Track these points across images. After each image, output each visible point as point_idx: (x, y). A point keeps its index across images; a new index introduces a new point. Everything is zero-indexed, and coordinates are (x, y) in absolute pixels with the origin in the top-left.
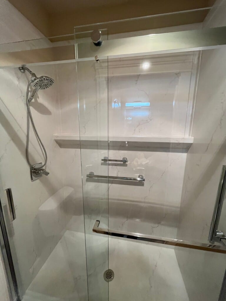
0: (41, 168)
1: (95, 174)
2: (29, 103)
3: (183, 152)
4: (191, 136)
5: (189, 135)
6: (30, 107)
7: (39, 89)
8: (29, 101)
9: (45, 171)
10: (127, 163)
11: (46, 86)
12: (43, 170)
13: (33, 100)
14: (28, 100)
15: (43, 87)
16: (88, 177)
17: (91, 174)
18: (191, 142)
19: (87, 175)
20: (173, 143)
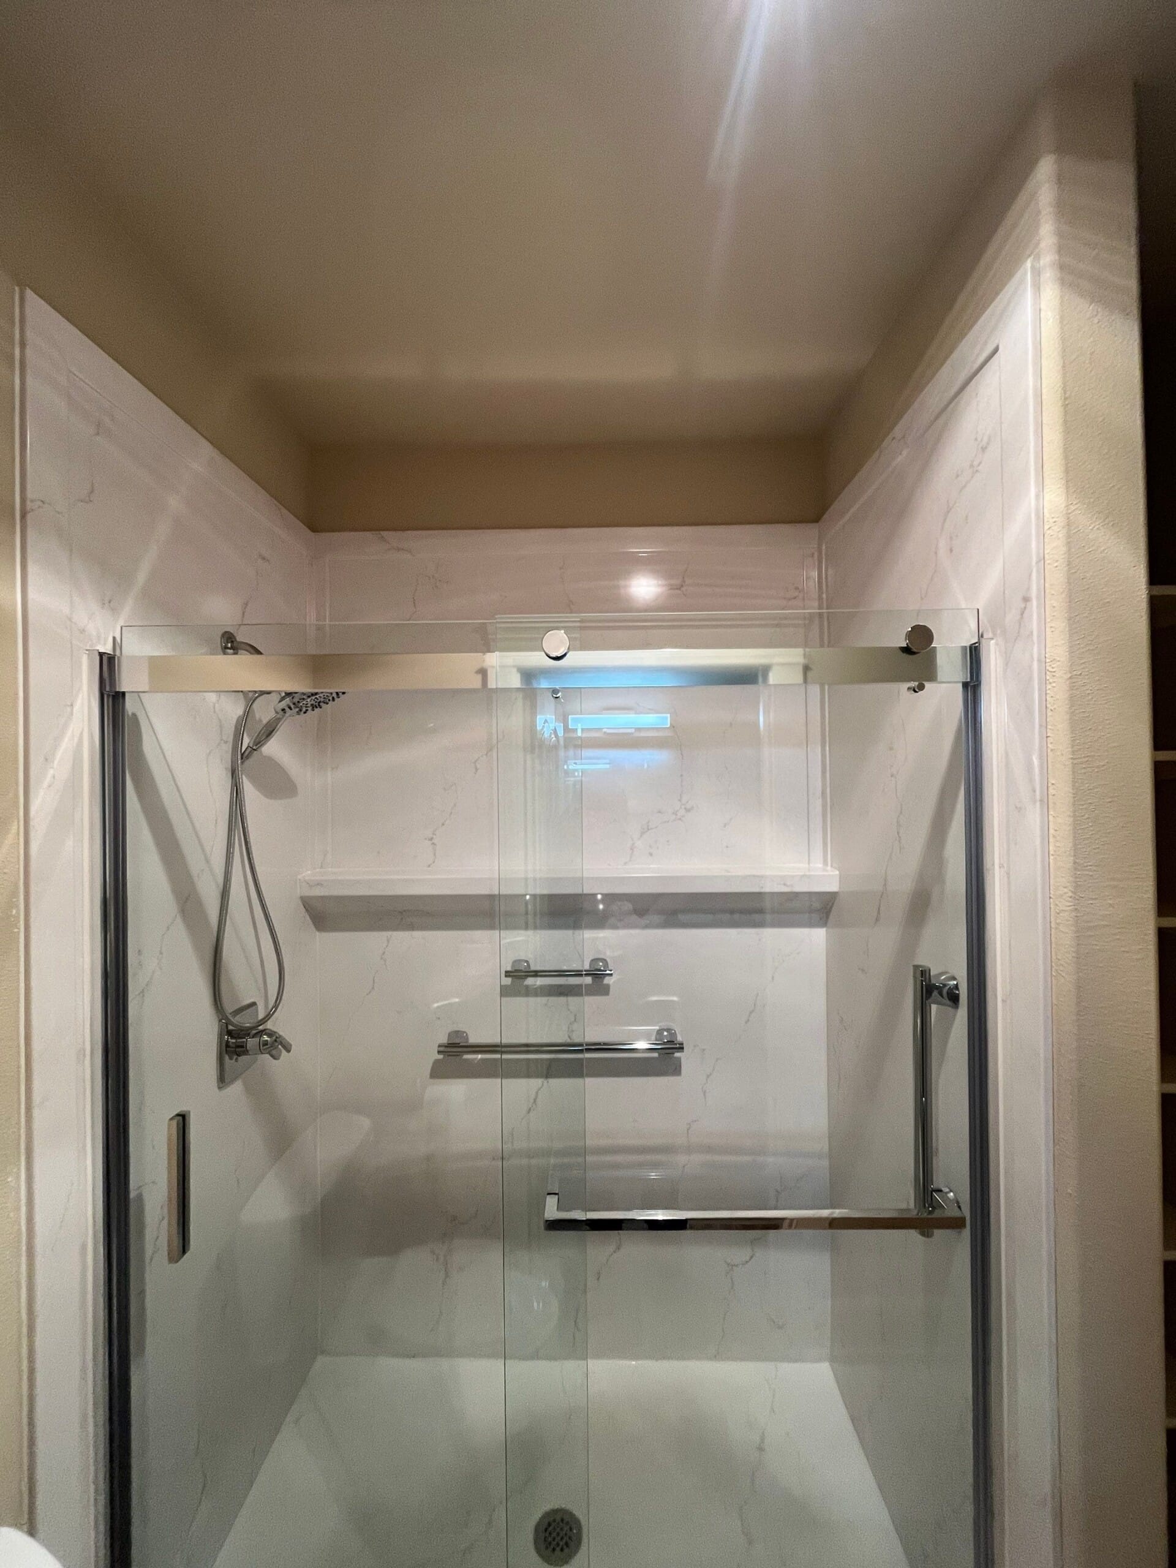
3: (811, 925)
4: (832, 866)
5: (825, 862)
6: (242, 777)
7: (291, 715)
8: (242, 758)
9: (275, 1033)
10: (607, 980)
11: (317, 705)
12: (266, 1032)
15: (305, 709)
16: (441, 1056)
17: (455, 1041)
18: (834, 888)
19: (439, 1046)
20: (773, 894)
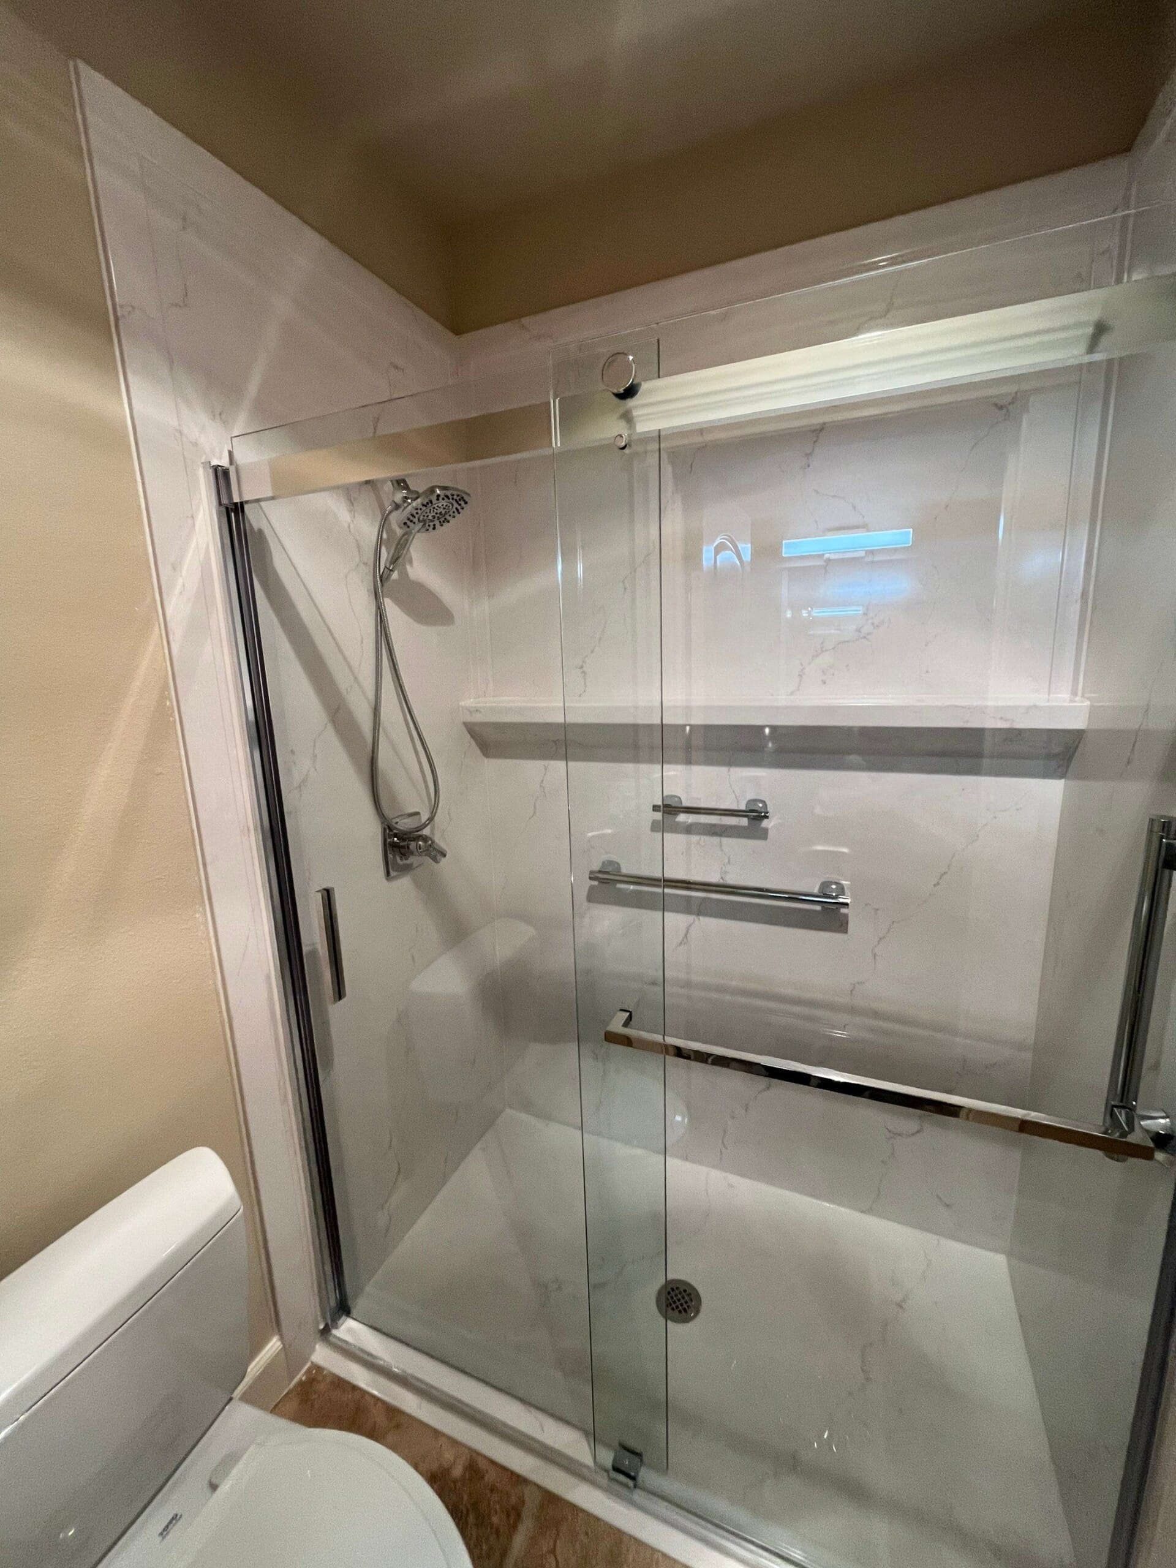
0: (419, 833)
1: (624, 871)
2: (382, 586)
3: (1046, 775)
6: (385, 599)
7: (418, 531)
8: (381, 581)
9: (433, 842)
10: (765, 823)
11: (443, 519)
12: (425, 839)
13: (395, 575)
14: (381, 577)
15: (431, 524)
16: (596, 883)
17: (609, 869)
18: (1078, 723)
19: (591, 872)
